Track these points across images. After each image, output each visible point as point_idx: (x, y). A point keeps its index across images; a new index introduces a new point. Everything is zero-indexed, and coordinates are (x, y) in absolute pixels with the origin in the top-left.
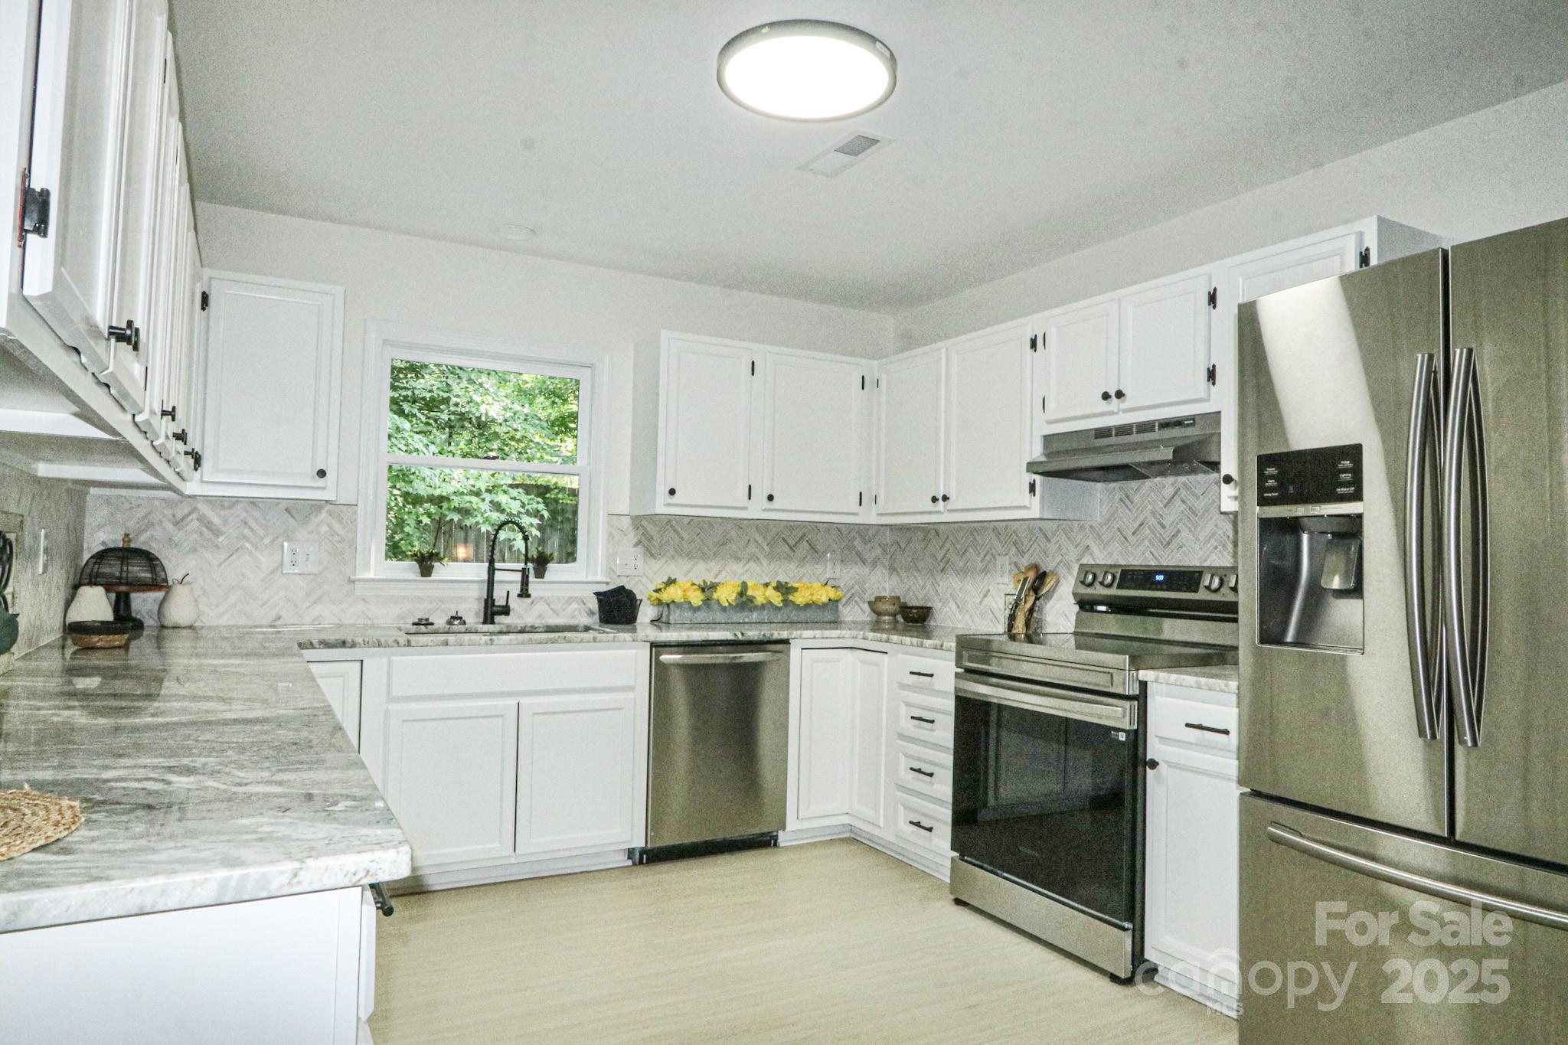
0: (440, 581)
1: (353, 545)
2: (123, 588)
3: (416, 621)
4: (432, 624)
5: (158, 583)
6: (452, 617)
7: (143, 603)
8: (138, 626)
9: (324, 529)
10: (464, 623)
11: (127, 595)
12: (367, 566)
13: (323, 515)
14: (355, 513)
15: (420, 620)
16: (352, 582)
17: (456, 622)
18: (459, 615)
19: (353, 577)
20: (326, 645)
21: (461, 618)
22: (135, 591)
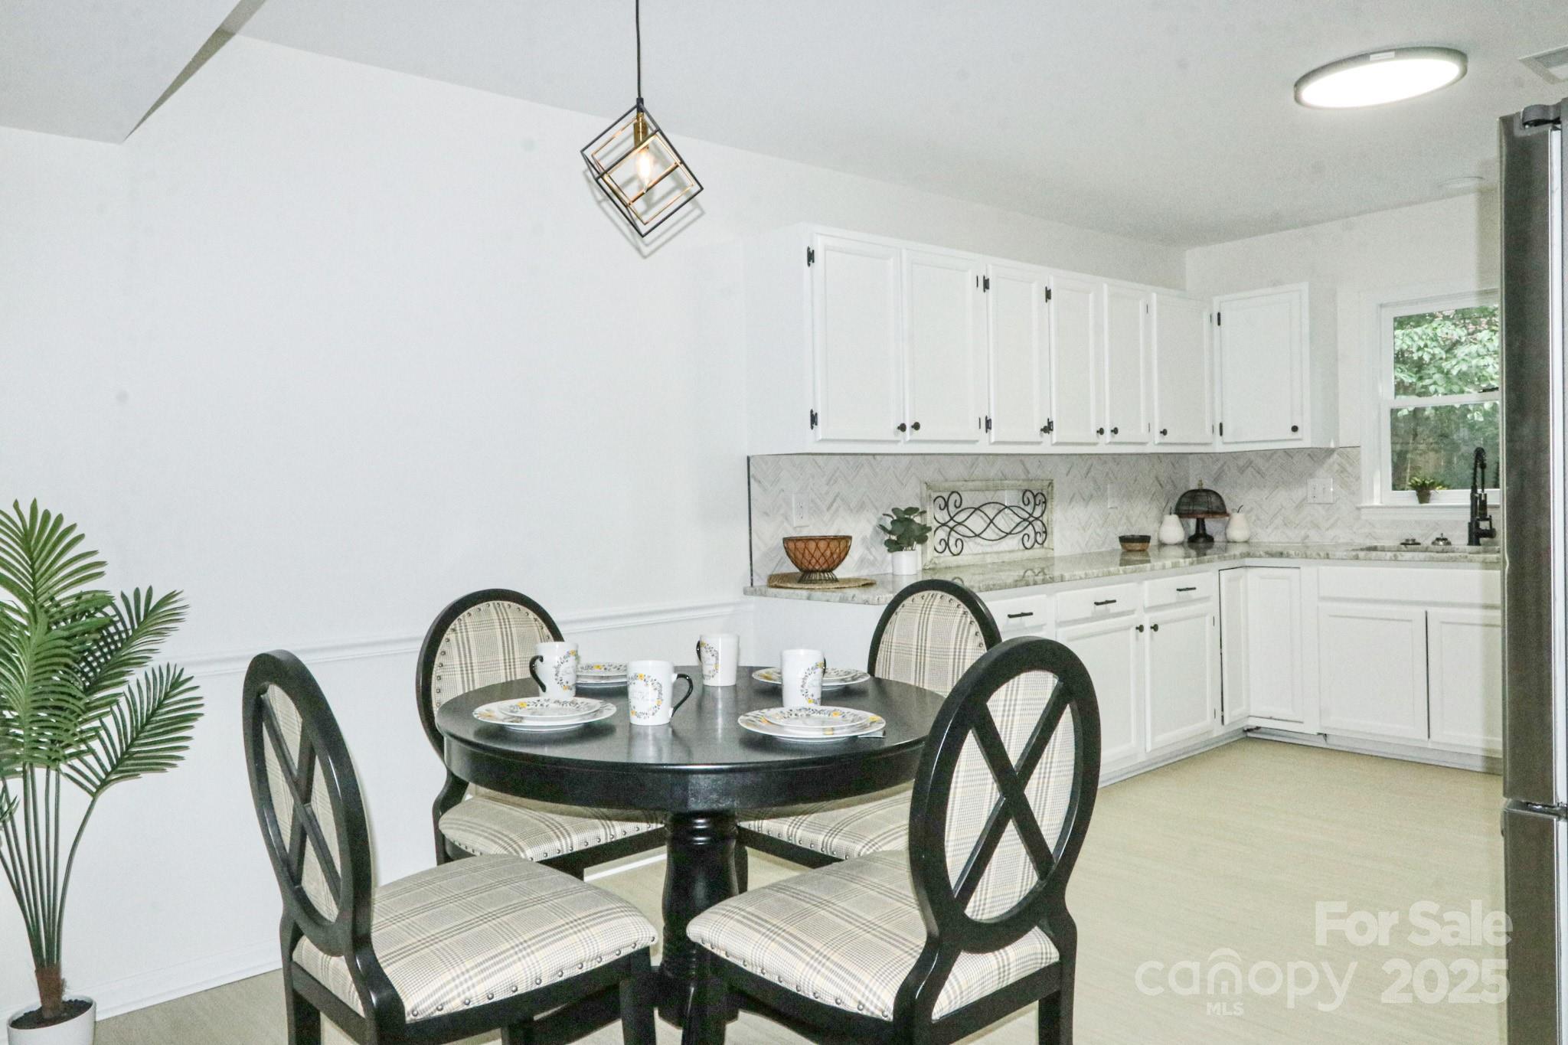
0: (1436, 507)
1: (1358, 478)
2: (1200, 516)
3: (1404, 541)
4: (1419, 544)
5: (1221, 511)
6: (1438, 539)
7: (1212, 526)
8: (1210, 540)
9: (1336, 467)
10: (1449, 544)
11: (1203, 520)
12: (1372, 497)
13: (1335, 456)
14: (1359, 453)
15: (1407, 540)
16: (1358, 509)
17: (1441, 543)
18: (1445, 536)
19: (1358, 505)
20: (1271, 555)
21: (1445, 539)
22: (1209, 517)
